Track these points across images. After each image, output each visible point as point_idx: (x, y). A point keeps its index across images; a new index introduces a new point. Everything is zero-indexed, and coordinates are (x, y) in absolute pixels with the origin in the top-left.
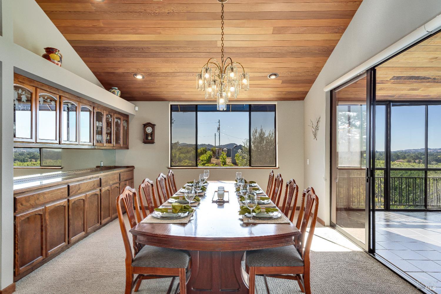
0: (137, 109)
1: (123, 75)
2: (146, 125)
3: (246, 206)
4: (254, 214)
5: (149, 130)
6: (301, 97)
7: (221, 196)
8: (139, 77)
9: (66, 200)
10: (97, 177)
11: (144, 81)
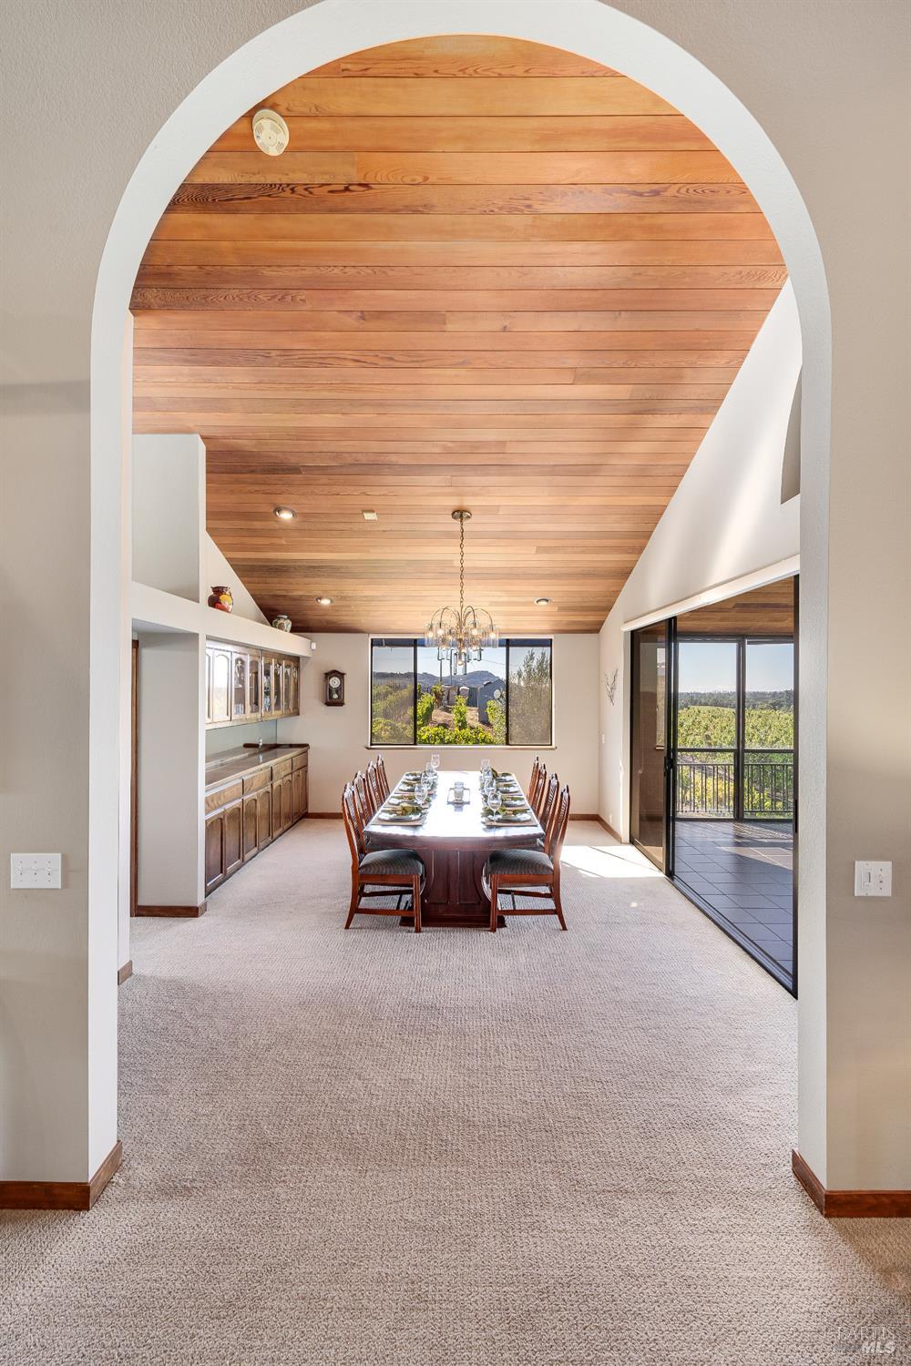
0: (314, 646)
1: (300, 598)
2: (329, 675)
3: (489, 807)
4: (500, 817)
5: (335, 682)
6: (595, 629)
7: (459, 795)
8: (325, 602)
9: (241, 800)
10: (267, 768)
11: (333, 607)
